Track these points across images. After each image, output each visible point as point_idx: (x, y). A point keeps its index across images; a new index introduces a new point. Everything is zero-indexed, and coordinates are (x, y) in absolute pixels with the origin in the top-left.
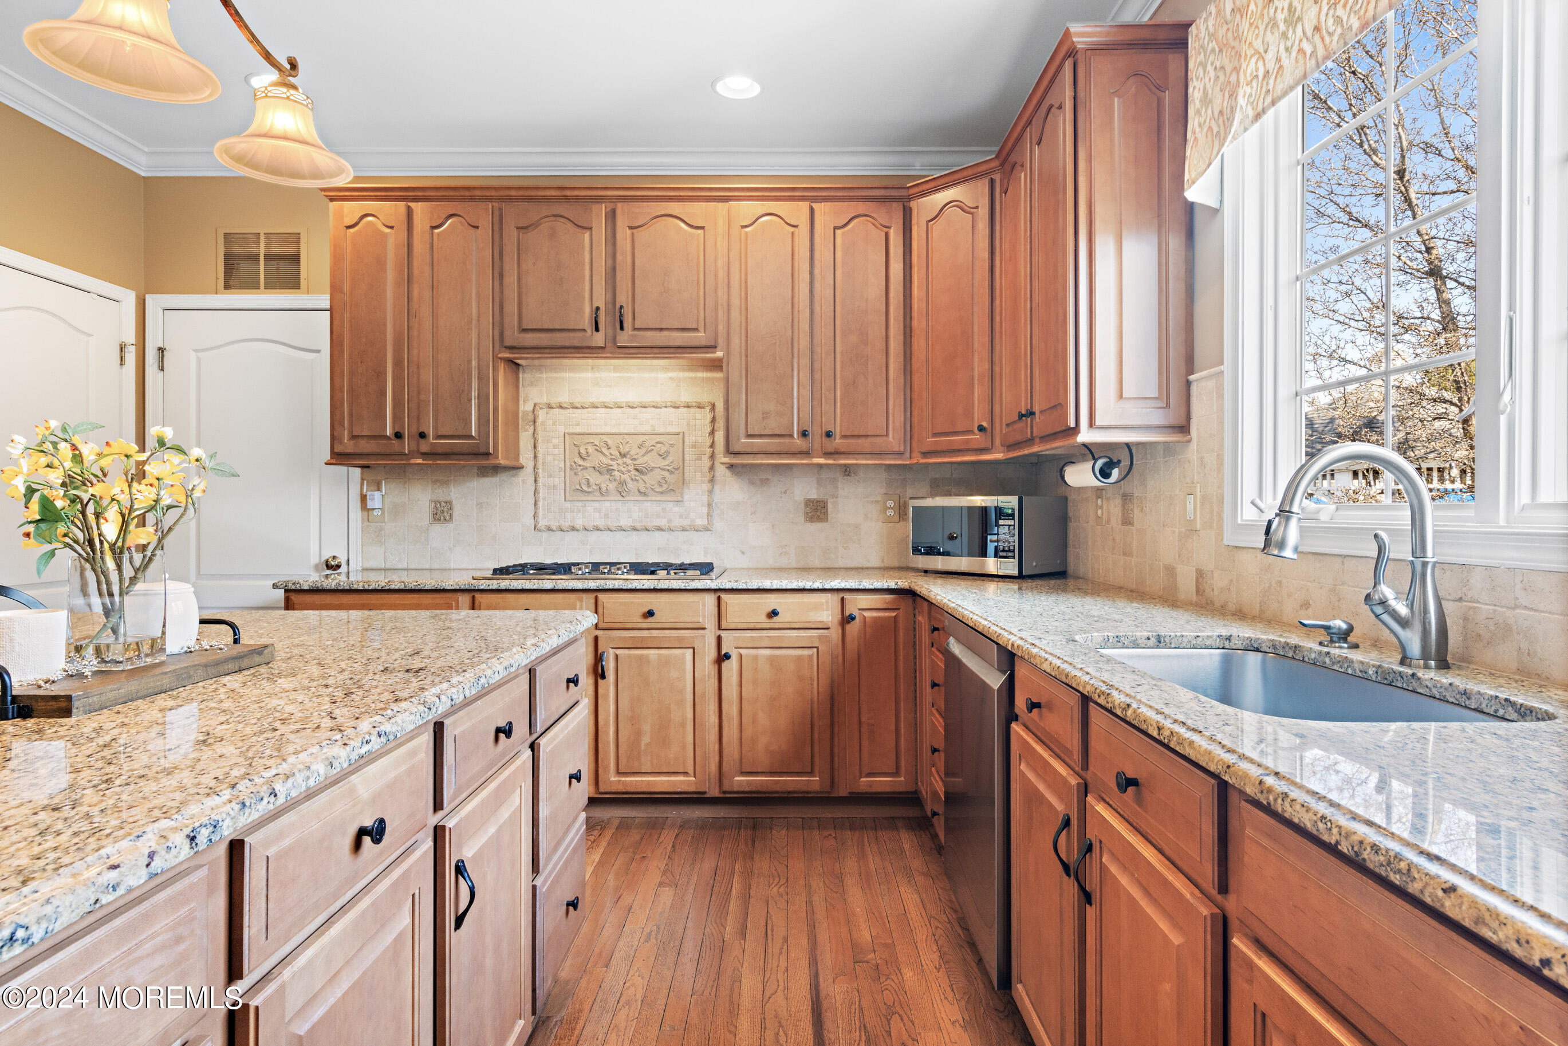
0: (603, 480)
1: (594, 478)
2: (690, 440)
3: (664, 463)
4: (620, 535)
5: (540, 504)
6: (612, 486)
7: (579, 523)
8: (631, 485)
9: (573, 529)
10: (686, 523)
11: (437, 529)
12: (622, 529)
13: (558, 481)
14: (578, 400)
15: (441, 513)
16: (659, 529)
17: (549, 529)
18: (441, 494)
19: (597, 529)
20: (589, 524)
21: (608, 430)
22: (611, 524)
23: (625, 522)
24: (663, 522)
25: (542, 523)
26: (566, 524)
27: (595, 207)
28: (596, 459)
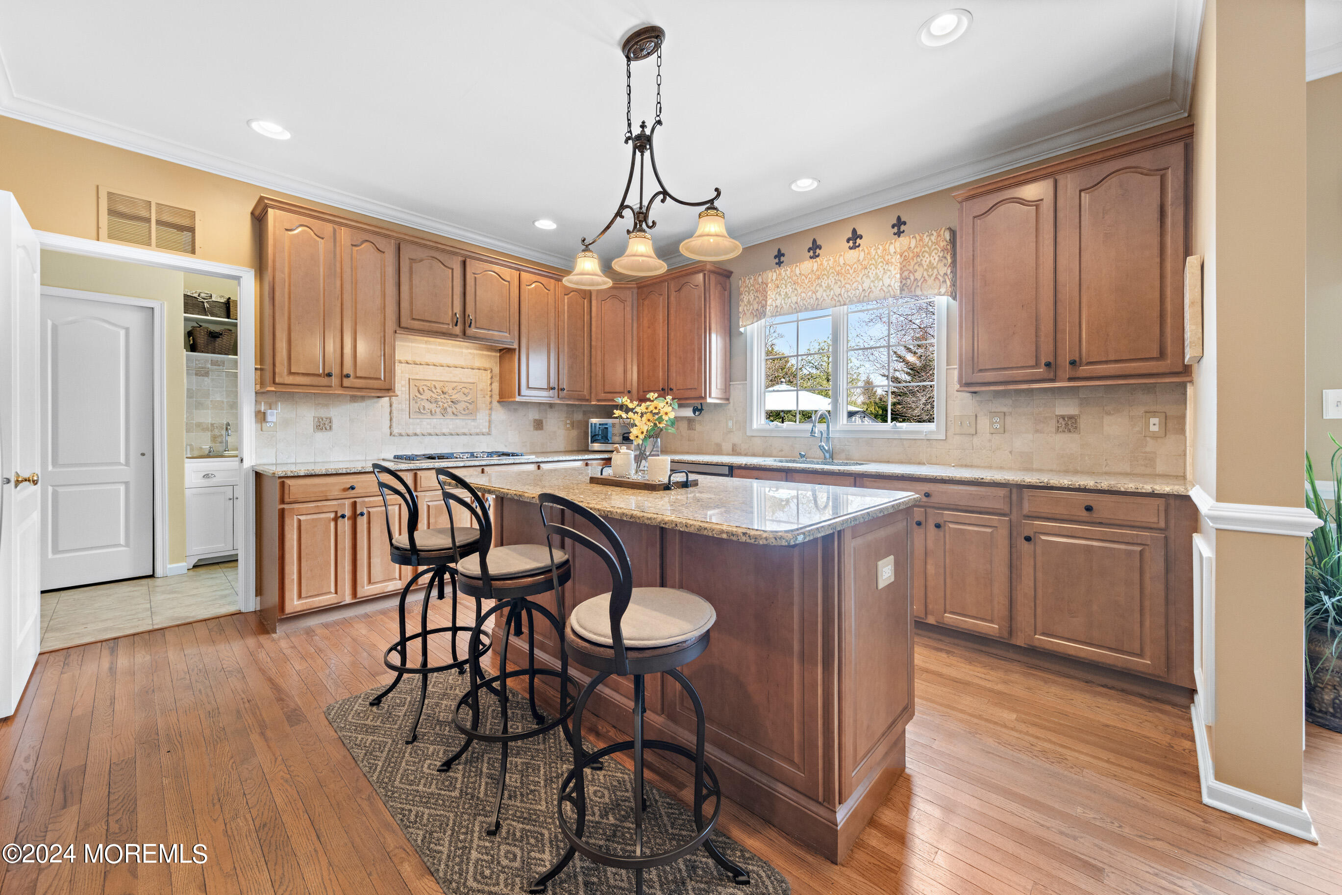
0: (433, 406)
1: (428, 405)
2: (480, 386)
3: (466, 399)
4: (442, 438)
5: (394, 419)
6: (438, 410)
7: (418, 431)
8: (449, 410)
9: (416, 435)
10: (478, 431)
11: (320, 436)
12: (444, 435)
13: (405, 406)
14: (418, 360)
15: (323, 425)
16: (465, 434)
17: (401, 435)
18: (323, 413)
19: (430, 435)
20: (425, 432)
21: (435, 379)
22: (438, 431)
23: (445, 431)
24: (466, 431)
25: (396, 431)
26: (410, 432)
27: (455, 258)
28: (428, 394)
